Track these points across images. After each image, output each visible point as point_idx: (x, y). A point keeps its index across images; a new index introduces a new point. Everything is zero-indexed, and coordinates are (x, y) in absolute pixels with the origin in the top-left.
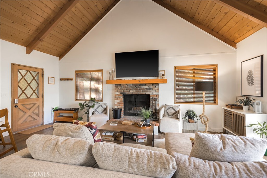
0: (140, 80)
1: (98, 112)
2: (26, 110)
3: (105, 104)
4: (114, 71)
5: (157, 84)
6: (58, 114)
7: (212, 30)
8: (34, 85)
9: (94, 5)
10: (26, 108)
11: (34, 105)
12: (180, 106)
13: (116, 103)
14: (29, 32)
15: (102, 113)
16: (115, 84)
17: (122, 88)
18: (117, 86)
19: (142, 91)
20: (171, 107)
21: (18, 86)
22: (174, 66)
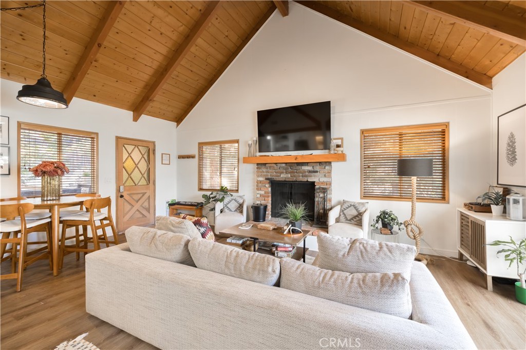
0: (297, 156)
1: (229, 209)
2: (133, 203)
3: (240, 197)
4: (255, 142)
5: (327, 163)
6: (175, 210)
7: (438, 55)
8: (143, 166)
9: (224, 36)
10: (133, 199)
11: (143, 195)
12: (368, 203)
13: (258, 196)
14: (136, 90)
15: (236, 211)
16: (258, 164)
17: (269, 170)
18: (260, 166)
19: (301, 175)
20: (353, 204)
21: (124, 167)
22: (361, 130)
